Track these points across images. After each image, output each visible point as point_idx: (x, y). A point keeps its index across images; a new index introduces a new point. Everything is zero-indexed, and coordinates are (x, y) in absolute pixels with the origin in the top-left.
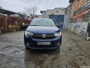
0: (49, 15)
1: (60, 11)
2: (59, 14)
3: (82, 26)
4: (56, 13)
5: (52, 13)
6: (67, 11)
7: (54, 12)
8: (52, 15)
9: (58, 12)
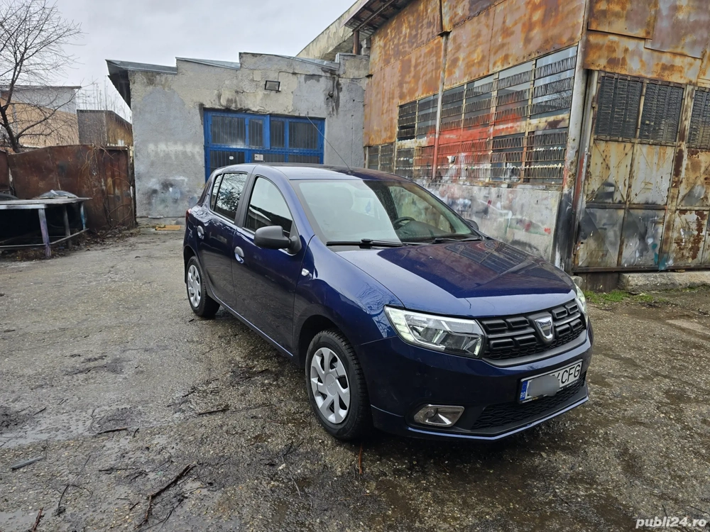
0: (205, 111)
1: (288, 84)
2: (282, 104)
3: (510, 208)
4: (261, 93)
5: (227, 95)
6: (338, 86)
7: (247, 86)
8: (227, 110)
9: (273, 87)
